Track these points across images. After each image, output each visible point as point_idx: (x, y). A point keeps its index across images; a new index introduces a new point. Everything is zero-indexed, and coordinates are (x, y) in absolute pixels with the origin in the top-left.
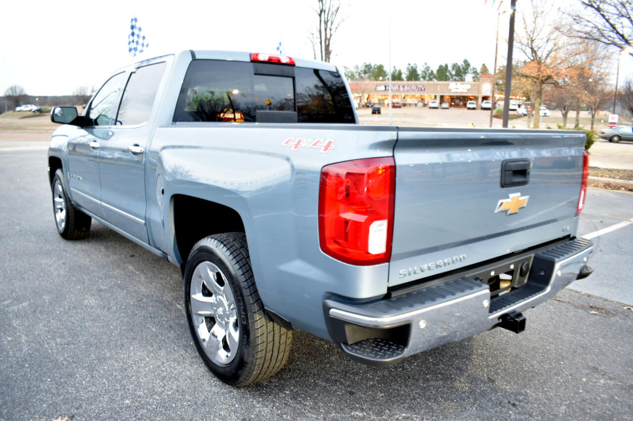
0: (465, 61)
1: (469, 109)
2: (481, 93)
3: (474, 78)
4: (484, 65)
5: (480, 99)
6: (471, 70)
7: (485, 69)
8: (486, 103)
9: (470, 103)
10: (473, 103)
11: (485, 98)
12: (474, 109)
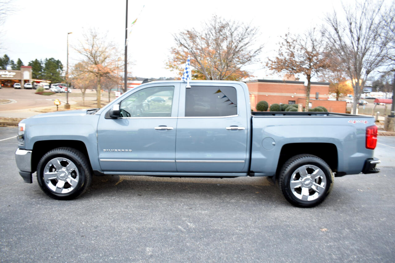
0: (6, 56)
1: (16, 88)
2: (23, 78)
3: (12, 67)
4: (19, 59)
5: (23, 82)
6: (10, 62)
7: (20, 62)
8: (27, 84)
9: (16, 85)
10: (19, 85)
11: (26, 81)
12: (19, 88)
